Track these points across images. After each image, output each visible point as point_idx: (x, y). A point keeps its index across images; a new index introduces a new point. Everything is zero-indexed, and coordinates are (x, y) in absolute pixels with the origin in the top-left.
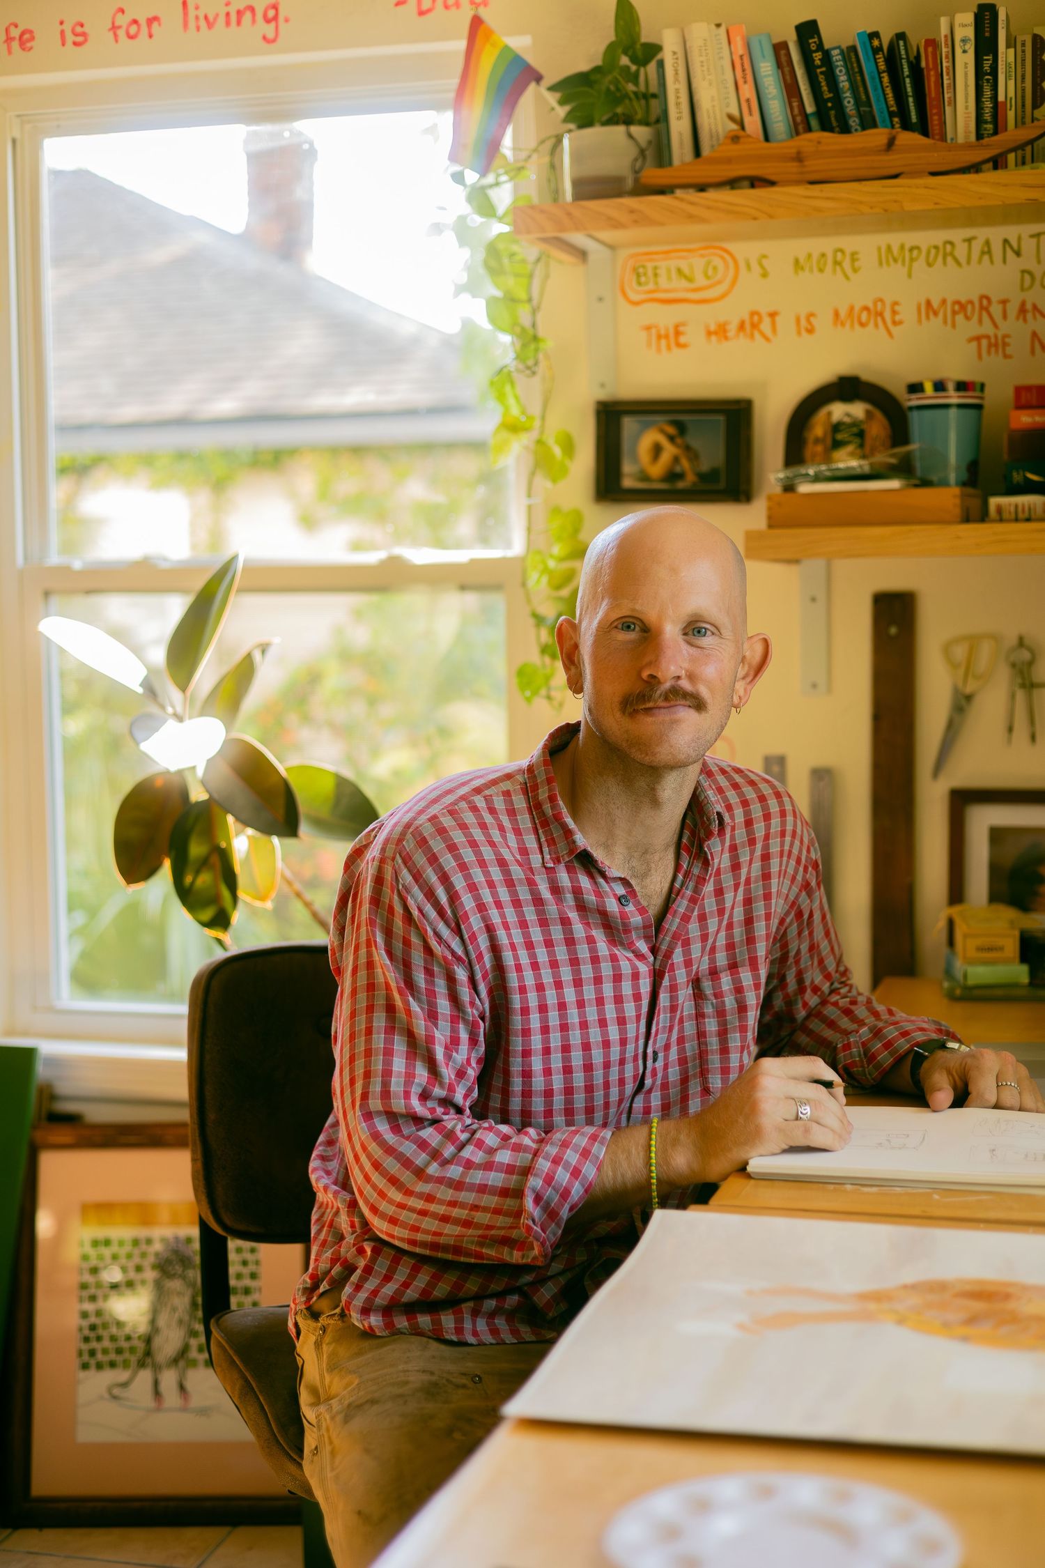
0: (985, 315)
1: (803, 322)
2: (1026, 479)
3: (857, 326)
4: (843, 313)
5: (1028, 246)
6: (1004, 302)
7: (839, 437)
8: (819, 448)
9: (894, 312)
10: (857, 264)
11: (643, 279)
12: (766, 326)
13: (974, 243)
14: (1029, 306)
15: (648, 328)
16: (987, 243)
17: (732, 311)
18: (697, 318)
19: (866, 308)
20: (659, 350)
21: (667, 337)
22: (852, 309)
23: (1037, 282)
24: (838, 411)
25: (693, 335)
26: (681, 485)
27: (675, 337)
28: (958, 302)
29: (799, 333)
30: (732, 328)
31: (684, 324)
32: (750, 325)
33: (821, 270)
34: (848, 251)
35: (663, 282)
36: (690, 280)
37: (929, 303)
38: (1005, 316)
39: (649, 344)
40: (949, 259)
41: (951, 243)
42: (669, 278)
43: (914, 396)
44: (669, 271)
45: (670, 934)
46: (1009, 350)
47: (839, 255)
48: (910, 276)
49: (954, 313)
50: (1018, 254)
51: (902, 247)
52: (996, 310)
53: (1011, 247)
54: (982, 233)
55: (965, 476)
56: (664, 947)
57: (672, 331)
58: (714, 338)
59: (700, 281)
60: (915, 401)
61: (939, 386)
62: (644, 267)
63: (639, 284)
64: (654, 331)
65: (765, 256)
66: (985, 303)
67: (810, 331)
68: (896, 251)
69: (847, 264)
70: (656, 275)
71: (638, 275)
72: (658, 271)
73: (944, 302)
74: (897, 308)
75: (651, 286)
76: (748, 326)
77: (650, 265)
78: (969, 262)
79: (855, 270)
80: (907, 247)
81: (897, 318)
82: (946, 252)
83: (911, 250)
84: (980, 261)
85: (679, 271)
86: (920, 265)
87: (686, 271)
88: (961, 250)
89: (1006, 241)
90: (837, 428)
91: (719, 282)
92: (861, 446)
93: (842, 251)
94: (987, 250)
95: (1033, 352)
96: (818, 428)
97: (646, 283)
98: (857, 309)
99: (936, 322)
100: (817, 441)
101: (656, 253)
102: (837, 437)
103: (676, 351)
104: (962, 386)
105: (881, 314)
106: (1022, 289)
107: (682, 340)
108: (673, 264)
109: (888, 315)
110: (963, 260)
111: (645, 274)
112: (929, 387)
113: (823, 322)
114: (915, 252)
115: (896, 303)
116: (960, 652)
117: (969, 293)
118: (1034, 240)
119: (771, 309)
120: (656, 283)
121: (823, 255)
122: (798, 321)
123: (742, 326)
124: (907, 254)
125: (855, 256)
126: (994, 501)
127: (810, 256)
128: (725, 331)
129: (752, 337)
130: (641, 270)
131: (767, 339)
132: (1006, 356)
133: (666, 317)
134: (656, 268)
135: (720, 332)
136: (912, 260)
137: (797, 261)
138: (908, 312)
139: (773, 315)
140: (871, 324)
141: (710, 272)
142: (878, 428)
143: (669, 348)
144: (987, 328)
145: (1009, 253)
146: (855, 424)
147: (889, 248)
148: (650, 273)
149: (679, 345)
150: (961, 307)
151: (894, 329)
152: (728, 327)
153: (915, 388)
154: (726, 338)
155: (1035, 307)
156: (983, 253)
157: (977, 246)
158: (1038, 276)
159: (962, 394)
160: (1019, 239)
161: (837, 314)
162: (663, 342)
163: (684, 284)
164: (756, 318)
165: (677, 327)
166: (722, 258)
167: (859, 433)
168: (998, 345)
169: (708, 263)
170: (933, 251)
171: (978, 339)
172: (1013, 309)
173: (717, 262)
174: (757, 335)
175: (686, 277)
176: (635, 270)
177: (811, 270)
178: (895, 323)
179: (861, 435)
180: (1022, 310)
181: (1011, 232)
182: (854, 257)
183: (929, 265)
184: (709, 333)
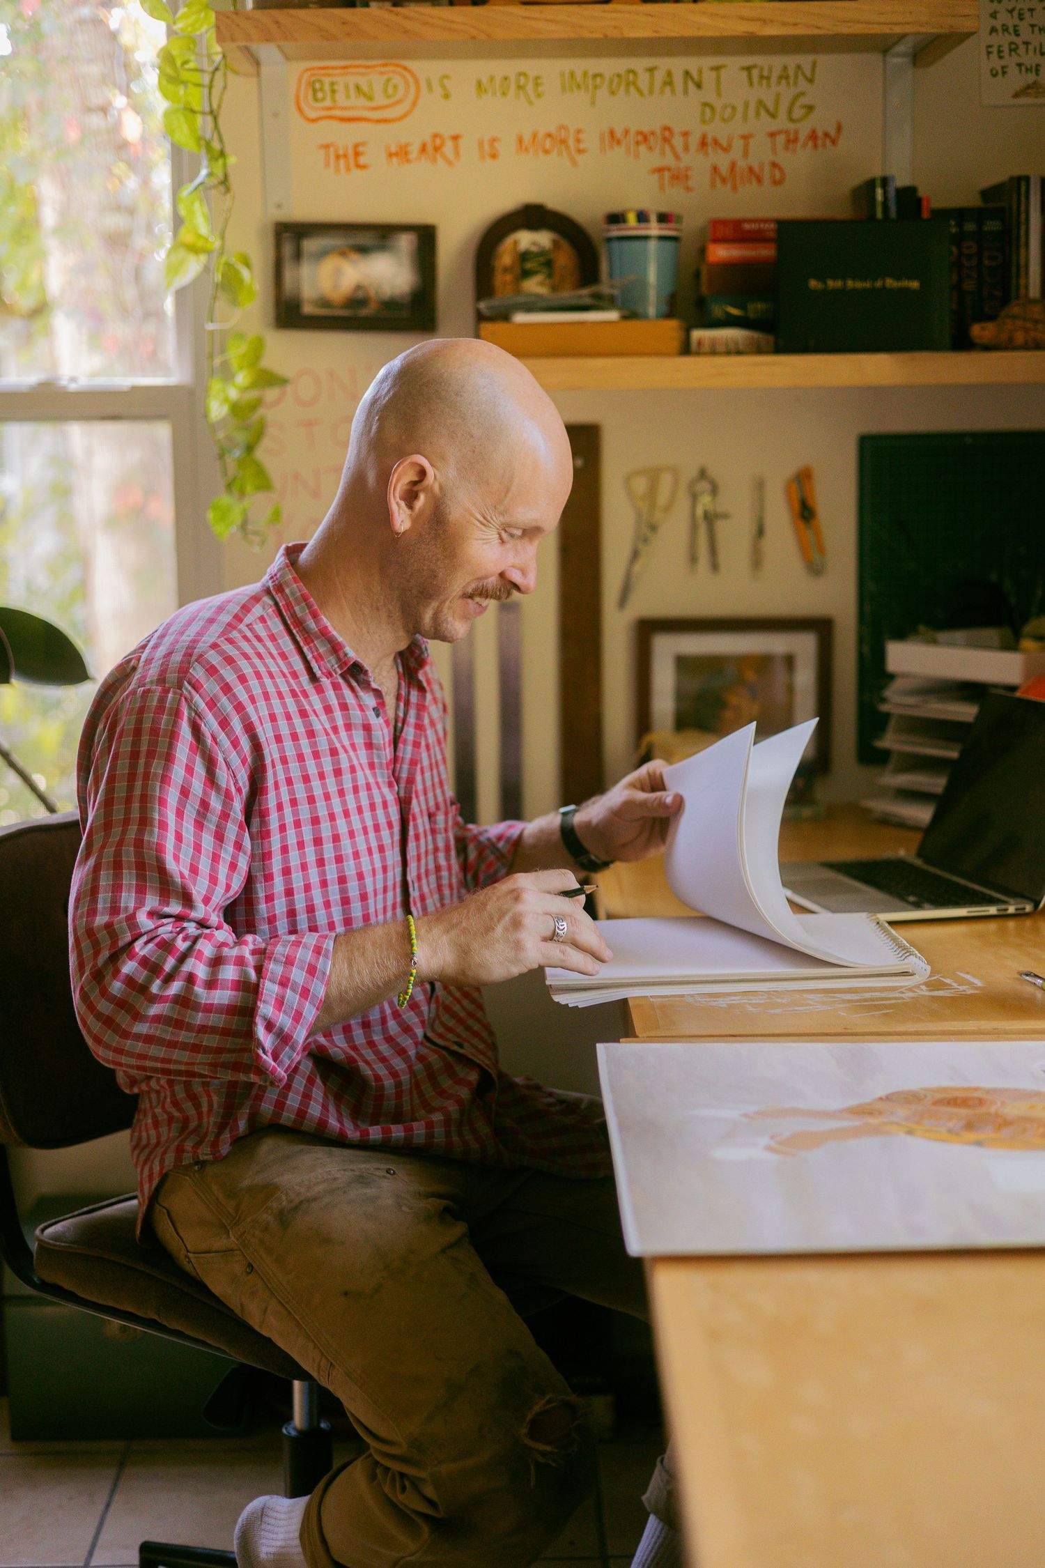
0: (667, 147)
1: (486, 147)
2: (727, 313)
3: (541, 154)
4: (527, 138)
5: (709, 78)
6: (685, 134)
7: (529, 266)
8: (509, 277)
9: (578, 141)
10: (540, 89)
11: (320, 95)
12: (448, 149)
13: (656, 73)
14: (709, 140)
15: (326, 147)
16: (669, 74)
17: (414, 131)
18: (376, 138)
19: (549, 135)
20: (337, 170)
21: (345, 156)
22: (535, 136)
23: (717, 117)
24: (526, 239)
25: (374, 155)
26: (364, 312)
27: (355, 157)
28: (640, 133)
29: (482, 158)
30: (414, 150)
31: (363, 144)
32: (432, 148)
33: (504, 94)
34: (531, 75)
35: (341, 98)
36: (370, 98)
37: (612, 133)
38: (686, 148)
39: (327, 164)
40: (632, 89)
41: (633, 72)
42: (348, 96)
43: (614, 227)
44: (347, 87)
45: (407, 761)
46: (690, 183)
47: (522, 80)
48: (593, 103)
49: (638, 143)
50: (699, 85)
51: (585, 74)
52: (678, 141)
53: (692, 78)
54: (665, 64)
55: (665, 308)
56: (404, 775)
57: (351, 153)
58: (394, 159)
59: (380, 100)
60: (615, 231)
61: (642, 217)
62: (320, 81)
63: (316, 100)
64: (332, 149)
65: (445, 77)
66: (667, 134)
67: (494, 156)
68: (579, 77)
69: (530, 87)
70: (333, 92)
71: (315, 91)
72: (336, 87)
73: (627, 132)
74: (581, 136)
75: (328, 103)
76: (430, 148)
77: (327, 81)
78: (651, 92)
79: (539, 96)
80: (591, 73)
81: (582, 146)
82: (628, 81)
83: (595, 76)
84: (662, 92)
85: (358, 88)
86: (603, 93)
87: (365, 88)
88: (643, 79)
89: (687, 73)
90: (524, 256)
91: (399, 102)
92: (550, 276)
93: (525, 75)
94: (669, 82)
95: (713, 185)
96: (505, 256)
97: (323, 99)
98: (541, 135)
99: (619, 151)
100: (506, 270)
101: (333, 68)
102: (525, 264)
103: (356, 173)
104: (663, 218)
105: (563, 142)
106: (704, 121)
107: (362, 160)
108: (352, 80)
109: (571, 142)
110: (645, 88)
111: (321, 89)
112: (632, 219)
113: (506, 147)
114: (598, 79)
115: (579, 131)
116: (640, 485)
117: (652, 124)
118: (714, 74)
119: (454, 133)
120: (334, 101)
121: (506, 78)
122: (481, 145)
123: (423, 149)
124: (590, 81)
125: (539, 81)
126: (697, 334)
127: (492, 79)
128: (406, 153)
129: (434, 160)
130: (318, 86)
131: (450, 163)
132: (688, 189)
133: (345, 135)
134: (333, 84)
135: (401, 154)
136: (596, 87)
137: (479, 84)
138: (591, 141)
139: (455, 138)
140: (555, 153)
141: (390, 90)
142: (565, 259)
143: (348, 169)
144: (669, 160)
145: (691, 85)
146: (542, 253)
147: (572, 74)
148: (327, 88)
149: (358, 166)
150: (644, 137)
151: (579, 158)
152: (409, 149)
153: (616, 218)
154: (408, 161)
155: (716, 142)
156: (665, 83)
157: (660, 76)
158: (718, 108)
159: (664, 225)
160: (700, 72)
161: (520, 140)
162: (342, 162)
163: (362, 102)
164: (438, 141)
165: (356, 146)
166: (401, 75)
167: (546, 262)
168: (679, 177)
169: (388, 80)
170: (616, 80)
171: (660, 170)
172: (694, 141)
173: (397, 80)
174: (439, 157)
175: (364, 95)
176: (311, 84)
177: (494, 94)
178: (580, 151)
179: (549, 264)
180: (703, 144)
181: (692, 63)
182: (537, 81)
183: (613, 93)
184: (390, 155)
